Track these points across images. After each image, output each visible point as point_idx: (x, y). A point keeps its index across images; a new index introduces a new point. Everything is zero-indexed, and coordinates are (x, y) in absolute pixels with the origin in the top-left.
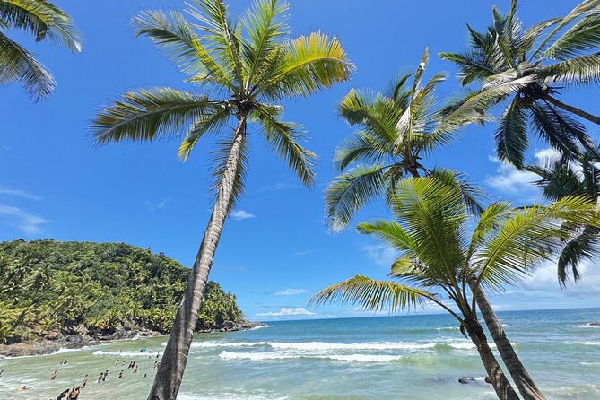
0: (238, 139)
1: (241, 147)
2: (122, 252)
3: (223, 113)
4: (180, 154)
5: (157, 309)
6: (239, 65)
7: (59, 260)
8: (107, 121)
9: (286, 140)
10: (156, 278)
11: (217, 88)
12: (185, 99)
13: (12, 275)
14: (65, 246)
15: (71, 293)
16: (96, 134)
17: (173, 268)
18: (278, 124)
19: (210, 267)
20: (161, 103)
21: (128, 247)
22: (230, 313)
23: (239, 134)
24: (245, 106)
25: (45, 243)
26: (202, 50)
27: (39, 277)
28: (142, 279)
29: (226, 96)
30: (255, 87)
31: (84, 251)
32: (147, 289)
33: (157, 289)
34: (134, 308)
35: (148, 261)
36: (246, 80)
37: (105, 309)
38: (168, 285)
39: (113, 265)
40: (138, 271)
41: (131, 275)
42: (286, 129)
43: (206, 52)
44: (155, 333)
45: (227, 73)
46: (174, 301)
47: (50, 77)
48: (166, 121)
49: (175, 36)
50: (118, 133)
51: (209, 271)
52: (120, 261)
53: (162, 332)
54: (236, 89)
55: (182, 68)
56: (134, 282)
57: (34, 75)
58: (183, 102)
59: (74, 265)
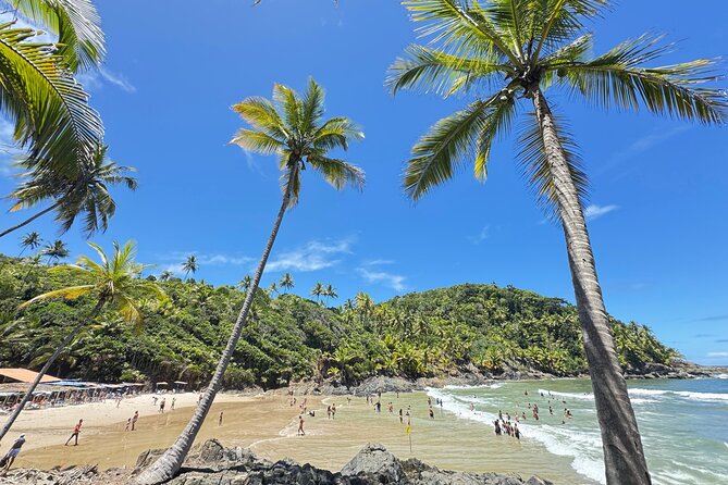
0: (545, 123)
1: (554, 129)
2: (470, 293)
3: (505, 105)
4: (477, 176)
5: (536, 348)
6: (496, 38)
7: (427, 309)
8: (411, 180)
9: (623, 76)
10: (517, 314)
11: (484, 83)
12: (460, 119)
13: (405, 324)
14: (425, 296)
15: (449, 335)
16: (409, 197)
17: (532, 300)
18: (594, 64)
19: (600, 293)
20: (442, 139)
21: (473, 286)
22: (649, 352)
23: (542, 116)
24: (529, 77)
25: (412, 296)
26: (450, 58)
27: (421, 324)
28: (503, 316)
29: (500, 84)
30: (530, 46)
31: (441, 297)
32: (515, 327)
33: (526, 326)
34: (510, 346)
35: (499, 296)
36: (514, 46)
37: (483, 349)
38: (534, 320)
39: (469, 306)
40: (495, 309)
41: (491, 314)
42: (613, 60)
43: (455, 57)
44: (547, 375)
45: (488, 59)
46: (552, 338)
47: (359, 170)
48: (454, 152)
49: (418, 68)
50: (423, 185)
51: (601, 298)
52: (473, 301)
53: (556, 374)
54: (506, 66)
55: (440, 92)
56: (497, 320)
57: (352, 175)
58: (460, 123)
59: (439, 310)
